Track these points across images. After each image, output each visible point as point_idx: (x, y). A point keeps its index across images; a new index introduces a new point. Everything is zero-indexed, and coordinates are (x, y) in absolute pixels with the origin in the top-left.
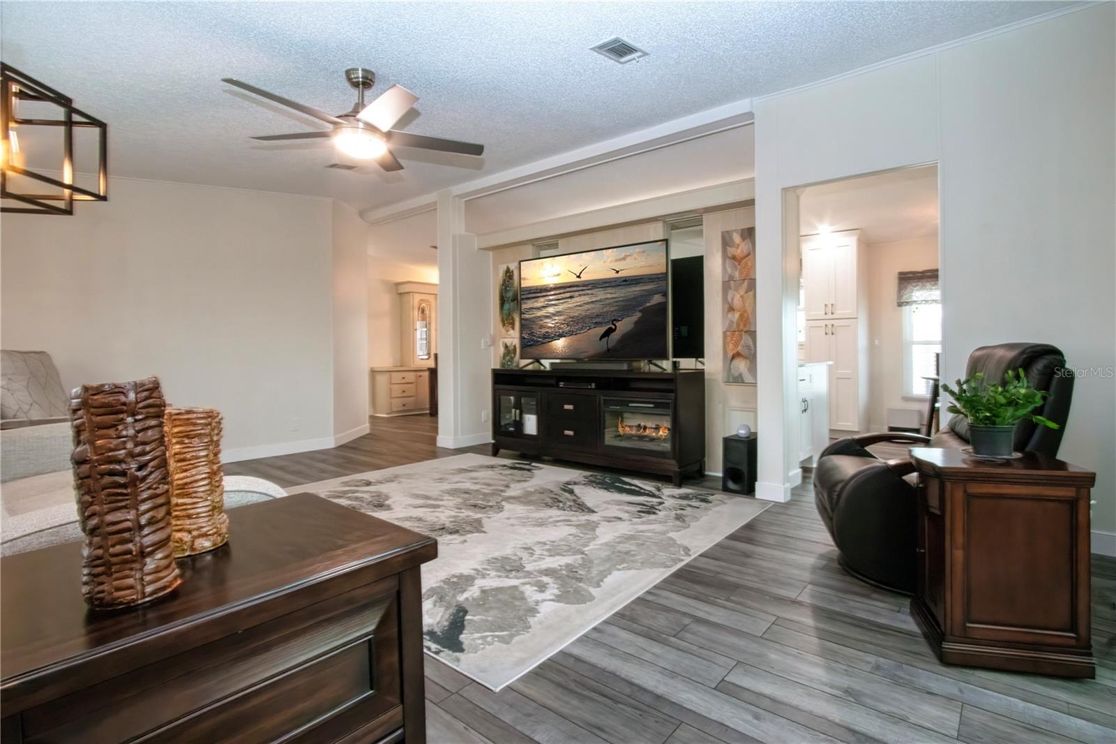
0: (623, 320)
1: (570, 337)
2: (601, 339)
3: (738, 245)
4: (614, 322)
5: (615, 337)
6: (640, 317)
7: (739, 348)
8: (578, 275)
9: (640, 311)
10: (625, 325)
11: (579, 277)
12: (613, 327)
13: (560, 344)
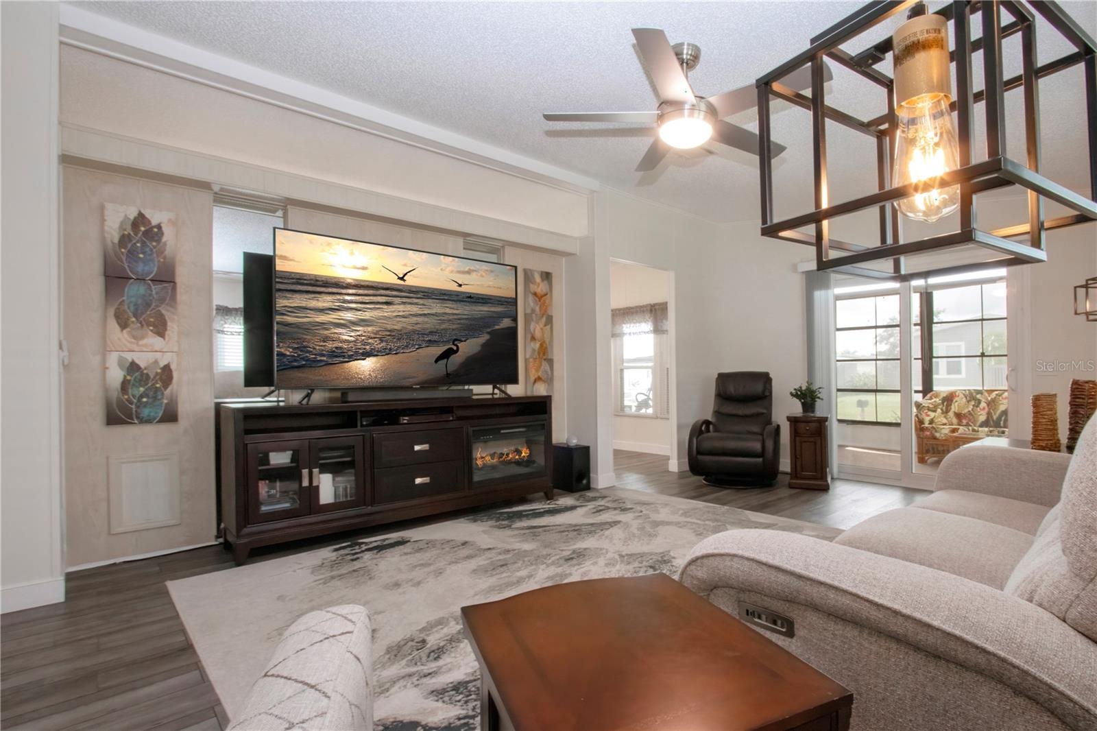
0: (468, 341)
1: (386, 357)
2: (437, 361)
3: (539, 284)
4: (456, 342)
5: (456, 360)
6: (488, 340)
7: (540, 374)
8: (401, 276)
9: (488, 333)
10: (469, 347)
11: (402, 279)
12: (455, 348)
13: (366, 368)
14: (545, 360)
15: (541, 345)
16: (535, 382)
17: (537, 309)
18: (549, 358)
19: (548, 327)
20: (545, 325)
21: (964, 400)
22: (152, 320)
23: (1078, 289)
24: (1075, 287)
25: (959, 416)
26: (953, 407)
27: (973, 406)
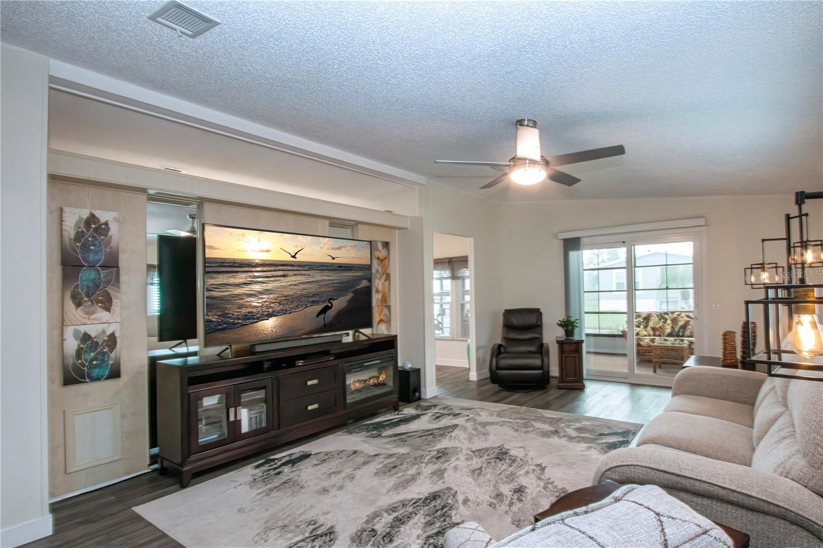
0: (339, 299)
1: (283, 316)
2: (317, 316)
3: (381, 251)
4: (331, 301)
5: (331, 313)
6: (352, 297)
7: (382, 317)
8: (293, 255)
9: (352, 292)
10: (339, 304)
11: (294, 257)
12: (330, 305)
13: (269, 325)
14: (385, 306)
15: (383, 296)
16: (379, 323)
17: (380, 269)
18: (388, 304)
19: (387, 282)
20: (385, 281)
21: (657, 319)
22: (100, 298)
23: (747, 270)
24: (745, 269)
25: (654, 329)
26: (650, 323)
27: (663, 322)
